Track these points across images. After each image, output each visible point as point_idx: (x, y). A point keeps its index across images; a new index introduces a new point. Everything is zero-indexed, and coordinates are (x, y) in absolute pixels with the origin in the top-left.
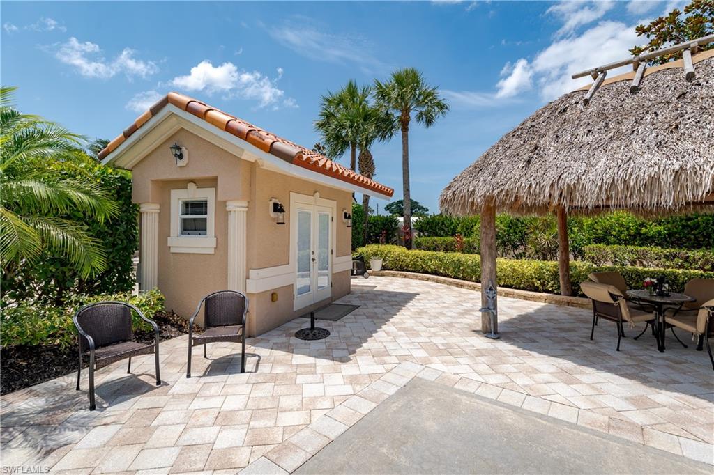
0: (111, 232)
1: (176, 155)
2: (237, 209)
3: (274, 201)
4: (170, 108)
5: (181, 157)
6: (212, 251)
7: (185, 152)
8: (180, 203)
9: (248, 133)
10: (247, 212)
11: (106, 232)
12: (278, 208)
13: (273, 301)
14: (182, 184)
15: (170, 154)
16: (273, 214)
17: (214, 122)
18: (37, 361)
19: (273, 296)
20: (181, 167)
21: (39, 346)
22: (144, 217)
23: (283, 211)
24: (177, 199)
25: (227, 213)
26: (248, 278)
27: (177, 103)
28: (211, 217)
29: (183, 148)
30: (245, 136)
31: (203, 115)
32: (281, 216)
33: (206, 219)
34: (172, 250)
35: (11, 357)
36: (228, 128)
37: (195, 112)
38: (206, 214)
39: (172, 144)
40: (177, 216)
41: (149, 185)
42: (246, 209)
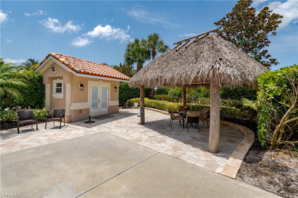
0: (35, 92)
1: (53, 70)
2: (68, 86)
3: (80, 83)
4: (50, 57)
5: (54, 70)
6: (63, 98)
7: (55, 69)
8: (56, 84)
9: (68, 65)
10: (71, 87)
11: (34, 92)
12: (82, 85)
13: (80, 113)
14: (56, 78)
15: (51, 70)
16: (80, 87)
17: (60, 61)
18: (10, 124)
19: (80, 111)
20: (55, 73)
21: (12, 121)
22: (46, 88)
23: (83, 86)
24: (55, 82)
25: (66, 87)
26: (71, 105)
27: (52, 56)
28: (62, 88)
29: (55, 68)
30: (67, 65)
31: (58, 59)
32: (82, 88)
33: (61, 88)
34: (54, 98)
35: (4, 123)
36: (63, 63)
37: (56, 58)
38: (61, 87)
39: (52, 67)
40: (55, 87)
41: (47, 78)
42: (71, 86)
